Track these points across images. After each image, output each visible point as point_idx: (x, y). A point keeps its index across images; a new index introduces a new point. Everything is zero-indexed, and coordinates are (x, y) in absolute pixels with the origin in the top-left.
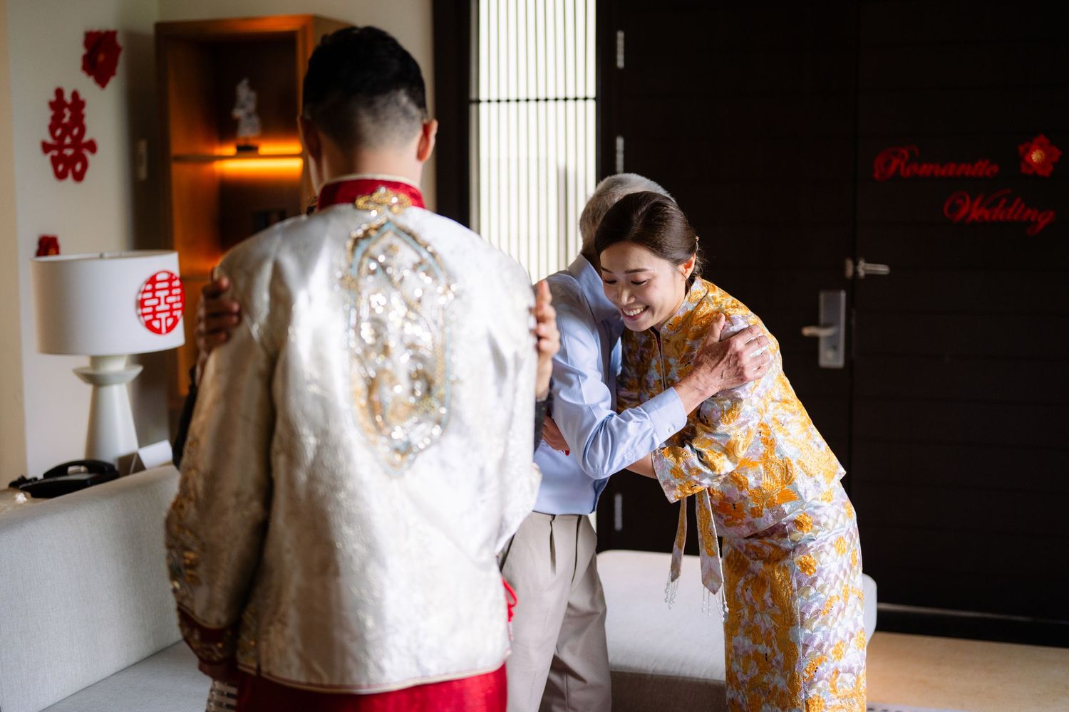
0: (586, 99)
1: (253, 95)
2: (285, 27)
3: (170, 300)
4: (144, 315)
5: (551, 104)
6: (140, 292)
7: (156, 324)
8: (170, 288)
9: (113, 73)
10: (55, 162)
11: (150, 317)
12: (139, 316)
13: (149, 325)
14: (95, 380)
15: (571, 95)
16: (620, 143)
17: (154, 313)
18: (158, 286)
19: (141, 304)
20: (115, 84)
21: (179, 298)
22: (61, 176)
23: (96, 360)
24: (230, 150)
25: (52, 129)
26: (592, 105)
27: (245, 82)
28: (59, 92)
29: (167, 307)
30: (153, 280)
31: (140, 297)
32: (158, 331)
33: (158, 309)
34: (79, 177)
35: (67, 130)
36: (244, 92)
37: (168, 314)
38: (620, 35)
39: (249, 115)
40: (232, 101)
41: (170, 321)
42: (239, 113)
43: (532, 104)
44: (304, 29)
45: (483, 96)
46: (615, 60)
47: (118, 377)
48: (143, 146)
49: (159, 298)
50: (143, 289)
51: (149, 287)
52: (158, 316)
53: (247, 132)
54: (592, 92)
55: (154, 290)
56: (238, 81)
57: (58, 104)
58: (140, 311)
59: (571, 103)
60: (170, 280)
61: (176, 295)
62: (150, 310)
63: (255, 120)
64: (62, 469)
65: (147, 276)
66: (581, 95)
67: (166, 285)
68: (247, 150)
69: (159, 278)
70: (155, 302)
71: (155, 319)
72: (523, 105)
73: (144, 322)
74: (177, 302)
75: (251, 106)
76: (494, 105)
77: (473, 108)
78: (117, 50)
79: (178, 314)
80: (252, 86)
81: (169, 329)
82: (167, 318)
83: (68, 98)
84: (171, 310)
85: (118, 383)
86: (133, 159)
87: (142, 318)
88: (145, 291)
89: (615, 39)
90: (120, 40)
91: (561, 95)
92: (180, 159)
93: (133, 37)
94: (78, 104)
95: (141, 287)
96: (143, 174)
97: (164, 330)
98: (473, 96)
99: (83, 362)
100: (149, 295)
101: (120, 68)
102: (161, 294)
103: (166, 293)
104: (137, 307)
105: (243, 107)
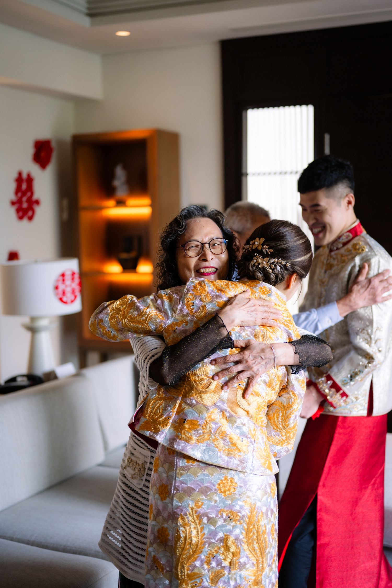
1: (125, 172)
2: (141, 136)
3: (73, 285)
6: (56, 281)
7: (65, 299)
8: (73, 279)
9: (49, 162)
10: (18, 211)
11: (61, 295)
12: (55, 294)
13: (61, 299)
14: (33, 330)
17: (64, 293)
18: (66, 278)
19: (57, 288)
20: (50, 168)
22: (21, 218)
23: (33, 319)
24: (111, 203)
25: (16, 193)
27: (120, 166)
28: (20, 174)
29: (71, 290)
30: (63, 275)
31: (56, 284)
32: (66, 303)
33: (66, 290)
34: (30, 218)
35: (24, 194)
36: (120, 171)
37: (71, 293)
38: (328, 136)
39: (122, 184)
40: (112, 176)
41: (73, 297)
42: (116, 183)
43: (278, 176)
44: (151, 137)
45: (250, 171)
46: (324, 149)
47: (45, 329)
48: (65, 202)
49: (67, 285)
50: (57, 279)
51: (61, 279)
52: (66, 294)
53: (121, 193)
55: (64, 280)
56: (116, 165)
57: (19, 180)
58: (56, 292)
60: (73, 274)
61: (76, 283)
62: (61, 291)
63: (126, 186)
64: (14, 379)
67: (70, 277)
68: (121, 203)
69: (66, 273)
70: (64, 287)
71: (64, 296)
73: (58, 298)
74: (77, 287)
75: (123, 179)
77: (244, 178)
78: (52, 150)
79: (77, 293)
80: (125, 168)
81: (72, 301)
82: (71, 295)
83: (25, 176)
85: (45, 331)
86: (60, 209)
87: (57, 295)
88: (59, 281)
89: (324, 138)
90: (53, 144)
92: (85, 208)
93: (61, 143)
94: (30, 180)
96: (65, 216)
97: (69, 302)
98: (244, 171)
99: (26, 320)
100: (61, 283)
102: (68, 282)
103: (71, 282)
104: (54, 290)
105: (119, 180)
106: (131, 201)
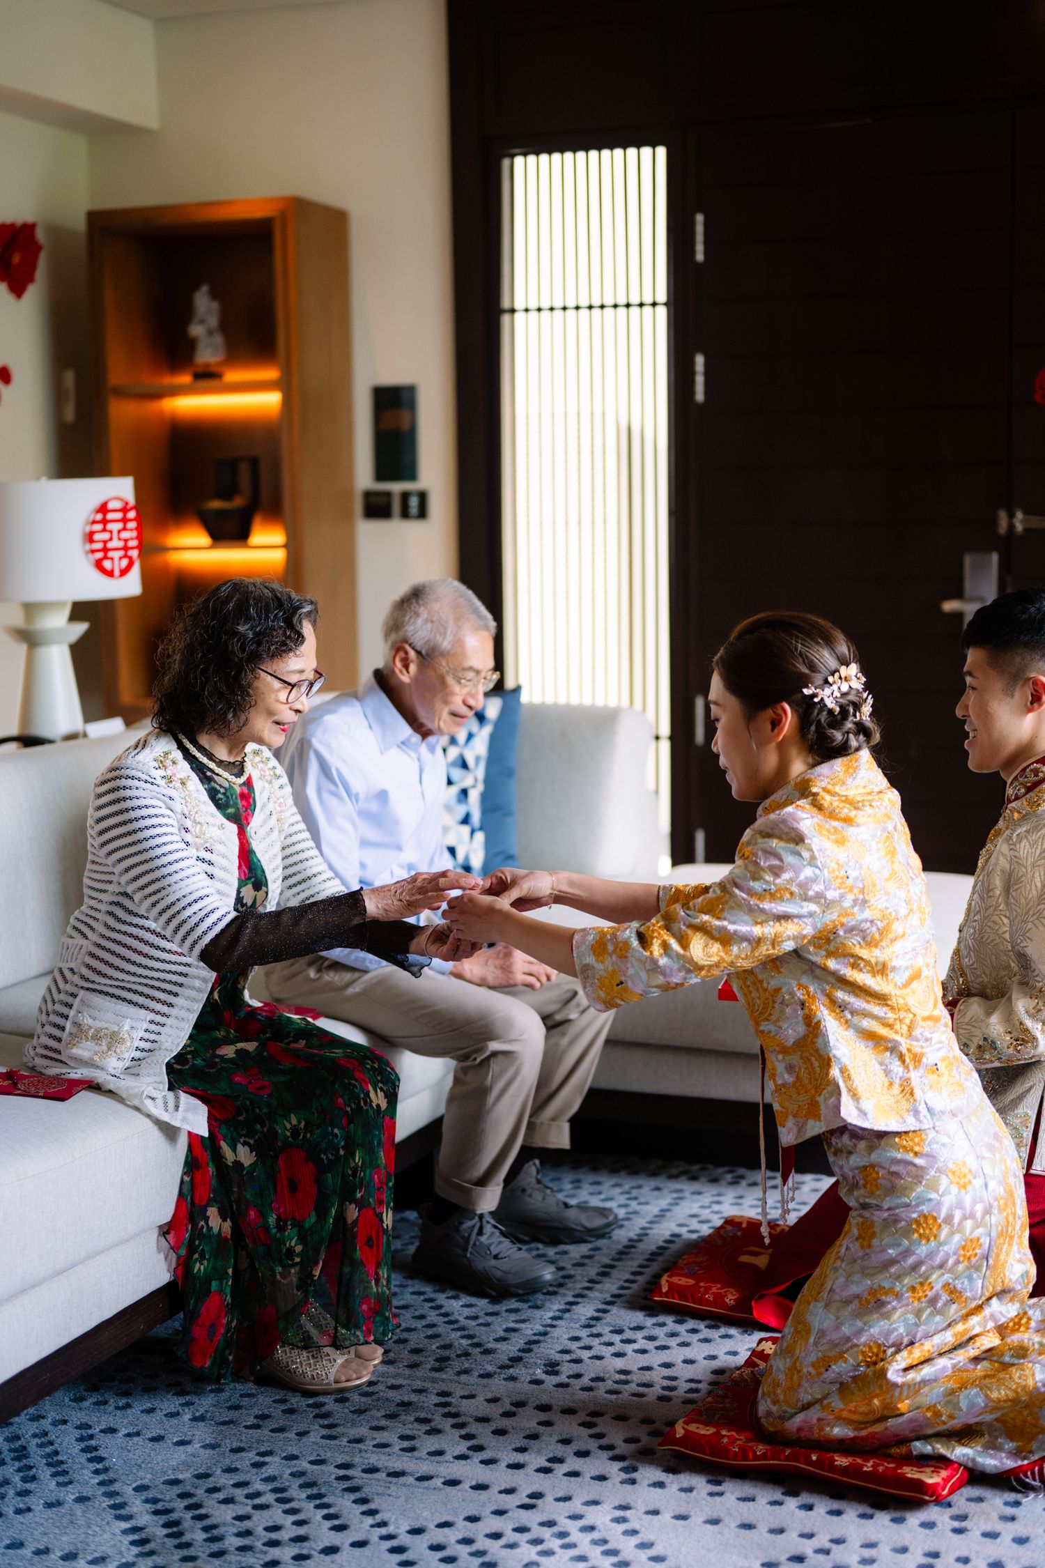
0: (654, 304)
1: (215, 306)
2: (259, 214)
3: (125, 535)
4: (93, 551)
5: (609, 312)
6: (87, 523)
7: (107, 564)
8: (125, 520)
9: (31, 279)
11: (99, 555)
12: (87, 553)
13: (99, 565)
14: (30, 639)
15: (635, 300)
16: (700, 360)
17: (105, 550)
18: (110, 516)
19: (90, 537)
20: (34, 293)
21: (134, 534)
23: (31, 609)
24: (184, 379)
26: (662, 312)
27: (205, 289)
29: (121, 544)
30: (103, 509)
31: (88, 529)
32: (110, 574)
33: (110, 545)
36: (204, 304)
37: (121, 553)
38: (700, 218)
39: (210, 333)
40: (187, 313)
41: (125, 562)
42: (196, 330)
43: (584, 313)
44: (283, 215)
45: (519, 304)
46: (693, 251)
47: (55, 636)
48: (69, 378)
49: (111, 532)
50: (91, 519)
51: (99, 517)
52: (110, 554)
53: (208, 354)
54: (662, 296)
55: (105, 522)
56: (196, 287)
58: (88, 547)
59: (635, 311)
60: (125, 510)
61: (131, 530)
62: (99, 546)
63: (218, 339)
65: (97, 502)
66: (648, 299)
67: (119, 515)
68: (207, 378)
69: (111, 506)
70: (106, 536)
71: (105, 557)
72: (571, 313)
73: (93, 562)
74: (132, 539)
75: (213, 321)
76: (533, 315)
77: (505, 319)
78: (38, 248)
79: (134, 553)
80: (214, 295)
81: (124, 572)
82: (120, 558)
84: (126, 548)
85: (59, 643)
86: (57, 396)
87: (90, 555)
88: (94, 522)
89: (693, 223)
90: (40, 235)
91: (622, 301)
92: (118, 392)
93: (56, 232)
95: (89, 516)
96: (70, 414)
97: (117, 573)
98: (506, 304)
100: (99, 527)
101: (41, 273)
102: (115, 527)
103: (120, 525)
104: (84, 542)
105: (202, 322)
106: (232, 376)
